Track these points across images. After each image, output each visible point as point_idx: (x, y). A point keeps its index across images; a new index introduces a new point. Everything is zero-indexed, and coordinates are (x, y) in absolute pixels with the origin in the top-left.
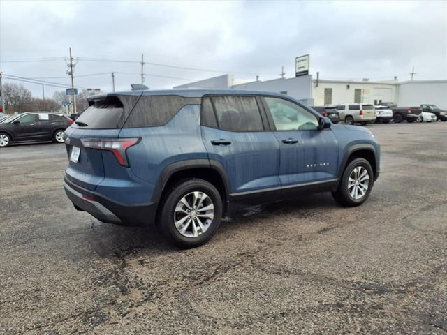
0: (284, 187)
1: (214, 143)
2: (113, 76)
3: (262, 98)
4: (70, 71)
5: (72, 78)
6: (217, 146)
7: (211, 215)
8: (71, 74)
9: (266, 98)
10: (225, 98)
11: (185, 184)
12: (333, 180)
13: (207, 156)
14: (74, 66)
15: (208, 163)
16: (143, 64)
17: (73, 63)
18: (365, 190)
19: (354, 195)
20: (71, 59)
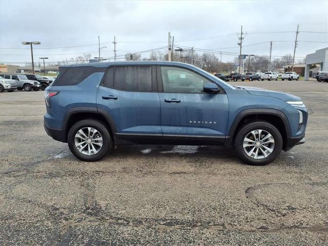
0: (164, 135)
1: (104, 98)
2: (271, 44)
3: (158, 67)
4: (240, 42)
5: (241, 47)
6: (105, 100)
7: (101, 144)
8: (240, 44)
9: (162, 67)
10: (126, 67)
11: (82, 121)
12: (224, 137)
13: (96, 105)
14: (243, 38)
15: (96, 110)
16: (297, 32)
17: (243, 37)
18: (268, 152)
19: (252, 155)
20: (242, 33)
